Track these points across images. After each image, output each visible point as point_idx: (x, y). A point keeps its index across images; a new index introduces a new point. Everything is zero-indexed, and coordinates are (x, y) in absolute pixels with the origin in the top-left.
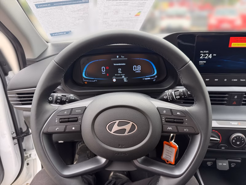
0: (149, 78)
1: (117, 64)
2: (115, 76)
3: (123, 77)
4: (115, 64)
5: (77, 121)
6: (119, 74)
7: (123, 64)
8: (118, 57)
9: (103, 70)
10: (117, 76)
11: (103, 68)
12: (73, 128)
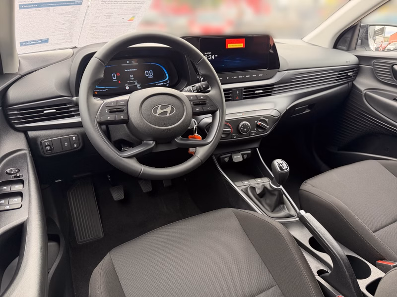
0: (162, 84)
1: (128, 70)
2: (127, 83)
3: (136, 83)
4: (126, 70)
5: (123, 111)
6: (132, 80)
7: (135, 70)
8: (128, 62)
9: (114, 78)
10: (129, 83)
11: (114, 75)
12: (122, 117)
